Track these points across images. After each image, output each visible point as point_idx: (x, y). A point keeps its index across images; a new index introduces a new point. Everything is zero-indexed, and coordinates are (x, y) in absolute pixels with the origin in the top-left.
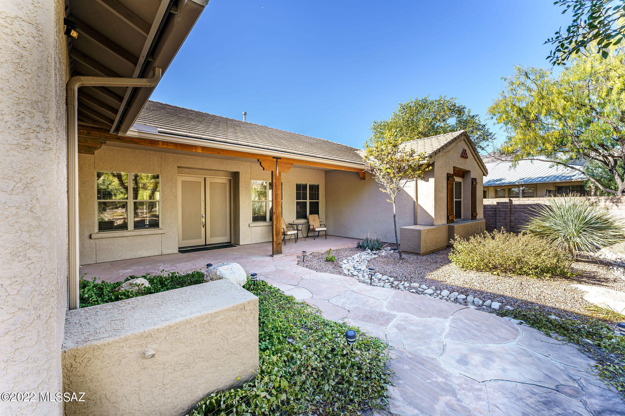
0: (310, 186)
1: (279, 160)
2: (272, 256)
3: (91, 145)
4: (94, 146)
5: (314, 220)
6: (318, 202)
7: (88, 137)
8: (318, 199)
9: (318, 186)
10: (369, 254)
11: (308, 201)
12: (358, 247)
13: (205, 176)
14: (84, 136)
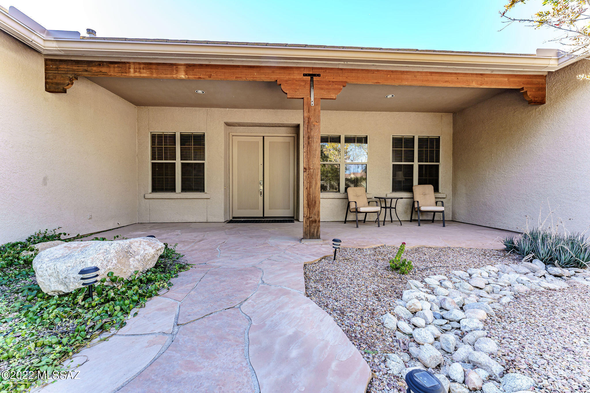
0: (420, 140)
1: (315, 78)
2: (301, 240)
3: (59, 81)
4: (62, 82)
5: (424, 194)
6: (437, 166)
7: (56, 72)
8: (438, 161)
9: (438, 140)
10: (534, 271)
11: (416, 164)
12: (507, 250)
13: (263, 135)
14: (53, 72)
